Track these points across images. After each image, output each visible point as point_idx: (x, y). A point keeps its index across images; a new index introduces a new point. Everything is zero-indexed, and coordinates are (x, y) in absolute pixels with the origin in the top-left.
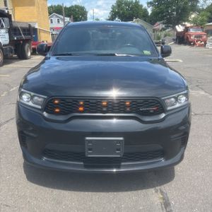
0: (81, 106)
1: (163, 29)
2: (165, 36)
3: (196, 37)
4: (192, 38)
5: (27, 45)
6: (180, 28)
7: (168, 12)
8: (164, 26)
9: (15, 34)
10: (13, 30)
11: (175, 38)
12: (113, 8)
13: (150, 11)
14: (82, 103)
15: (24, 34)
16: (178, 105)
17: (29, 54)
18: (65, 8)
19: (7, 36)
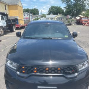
0: (35, 70)
1: (71, 18)
2: (72, 21)
3: (85, 22)
4: (84, 22)
5: (14, 26)
6: (78, 18)
7: (72, 11)
8: (71, 17)
9: (9, 22)
10: (8, 21)
11: (76, 22)
12: (50, 9)
13: (65, 10)
14: (36, 69)
15: (13, 22)
16: (84, 68)
17: (15, 30)
18: (30, 10)
19: (6, 23)
